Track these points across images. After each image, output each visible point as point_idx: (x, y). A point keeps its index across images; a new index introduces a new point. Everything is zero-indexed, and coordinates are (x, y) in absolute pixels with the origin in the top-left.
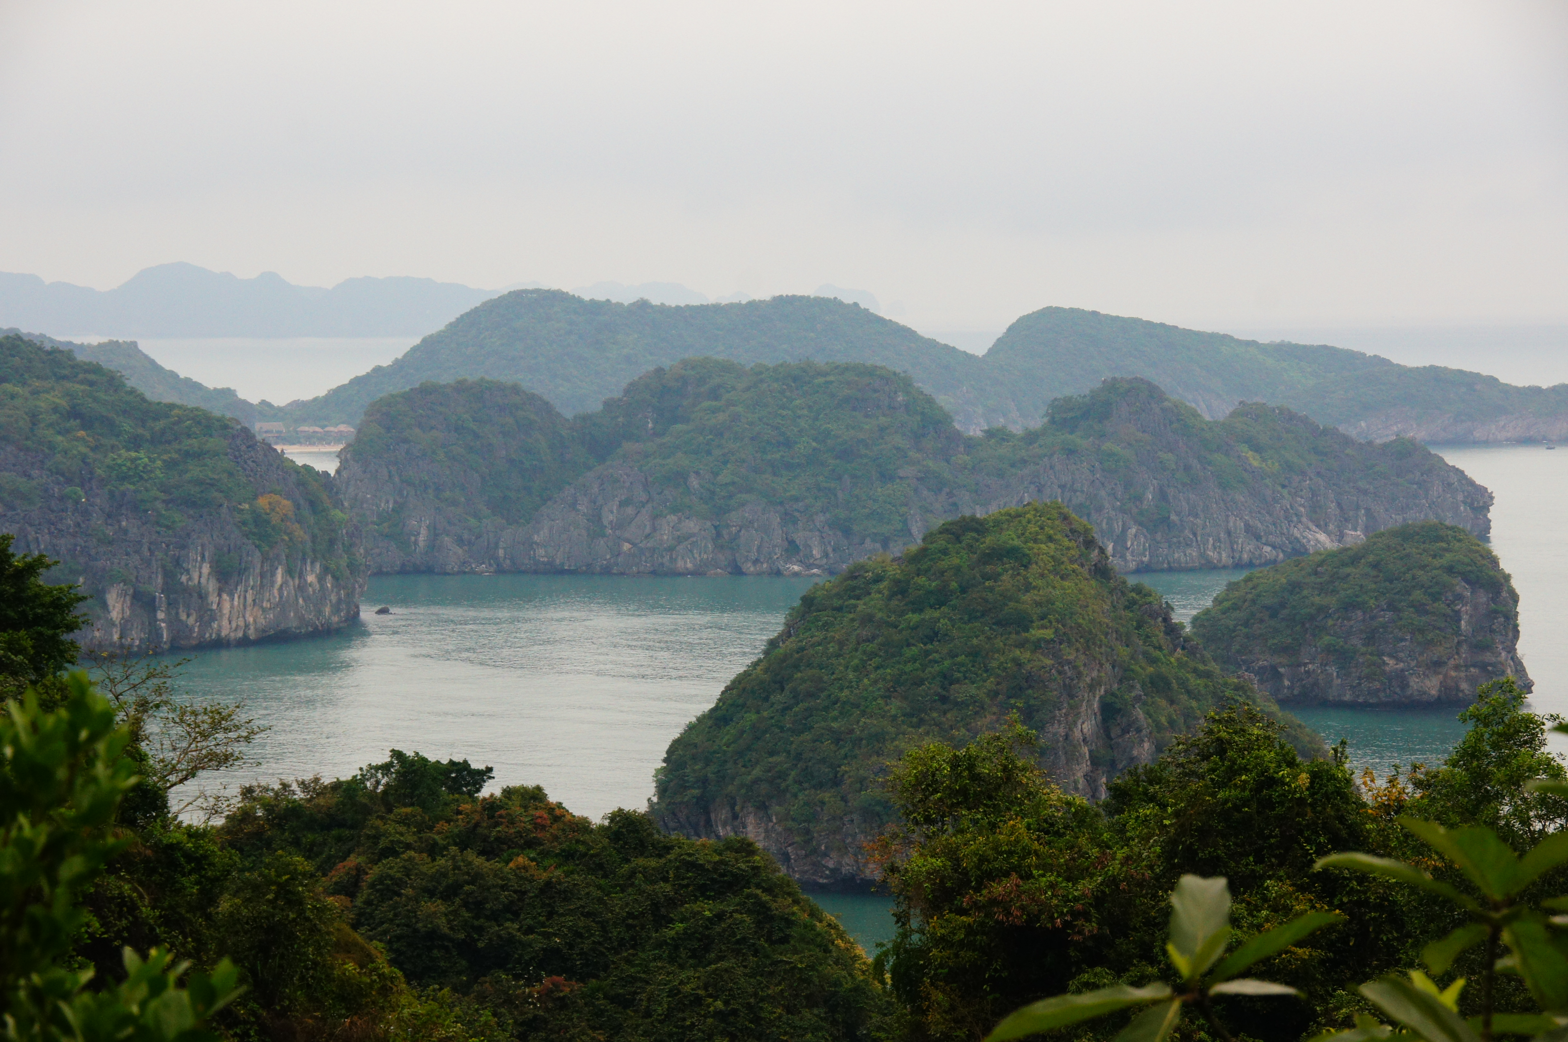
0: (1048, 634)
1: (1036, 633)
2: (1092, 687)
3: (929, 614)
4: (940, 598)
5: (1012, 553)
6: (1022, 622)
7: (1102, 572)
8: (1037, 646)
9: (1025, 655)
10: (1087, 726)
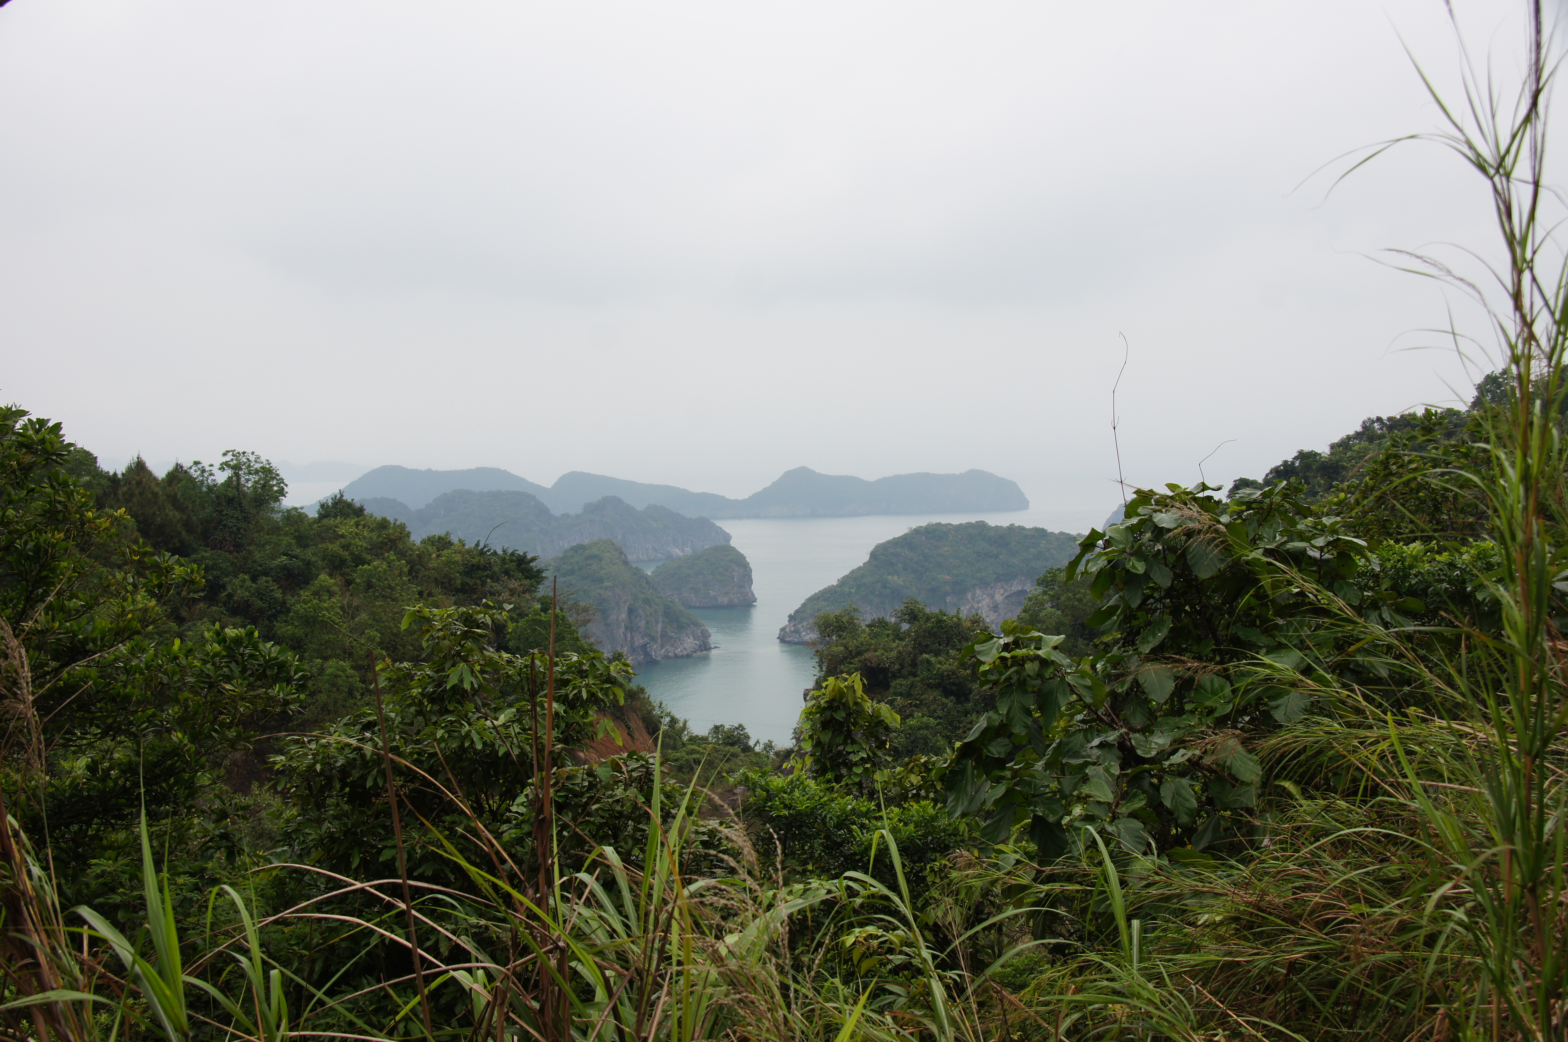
0: (610, 584)
1: (606, 584)
2: (625, 602)
3: (568, 578)
4: (572, 572)
5: (596, 556)
6: (601, 580)
7: (626, 563)
8: (606, 588)
9: (602, 592)
10: (624, 616)
